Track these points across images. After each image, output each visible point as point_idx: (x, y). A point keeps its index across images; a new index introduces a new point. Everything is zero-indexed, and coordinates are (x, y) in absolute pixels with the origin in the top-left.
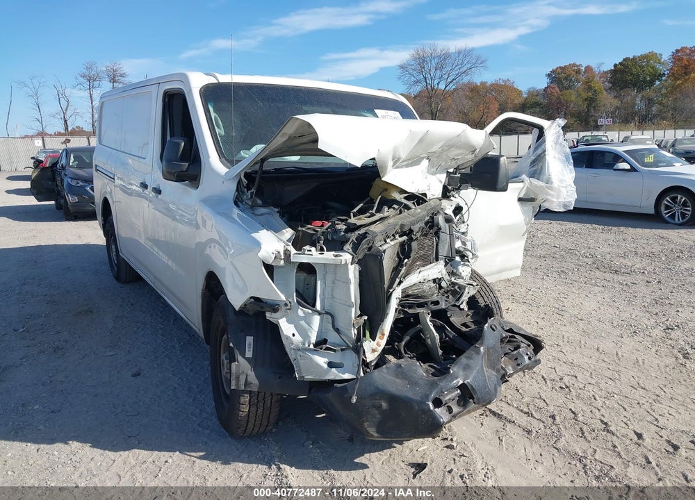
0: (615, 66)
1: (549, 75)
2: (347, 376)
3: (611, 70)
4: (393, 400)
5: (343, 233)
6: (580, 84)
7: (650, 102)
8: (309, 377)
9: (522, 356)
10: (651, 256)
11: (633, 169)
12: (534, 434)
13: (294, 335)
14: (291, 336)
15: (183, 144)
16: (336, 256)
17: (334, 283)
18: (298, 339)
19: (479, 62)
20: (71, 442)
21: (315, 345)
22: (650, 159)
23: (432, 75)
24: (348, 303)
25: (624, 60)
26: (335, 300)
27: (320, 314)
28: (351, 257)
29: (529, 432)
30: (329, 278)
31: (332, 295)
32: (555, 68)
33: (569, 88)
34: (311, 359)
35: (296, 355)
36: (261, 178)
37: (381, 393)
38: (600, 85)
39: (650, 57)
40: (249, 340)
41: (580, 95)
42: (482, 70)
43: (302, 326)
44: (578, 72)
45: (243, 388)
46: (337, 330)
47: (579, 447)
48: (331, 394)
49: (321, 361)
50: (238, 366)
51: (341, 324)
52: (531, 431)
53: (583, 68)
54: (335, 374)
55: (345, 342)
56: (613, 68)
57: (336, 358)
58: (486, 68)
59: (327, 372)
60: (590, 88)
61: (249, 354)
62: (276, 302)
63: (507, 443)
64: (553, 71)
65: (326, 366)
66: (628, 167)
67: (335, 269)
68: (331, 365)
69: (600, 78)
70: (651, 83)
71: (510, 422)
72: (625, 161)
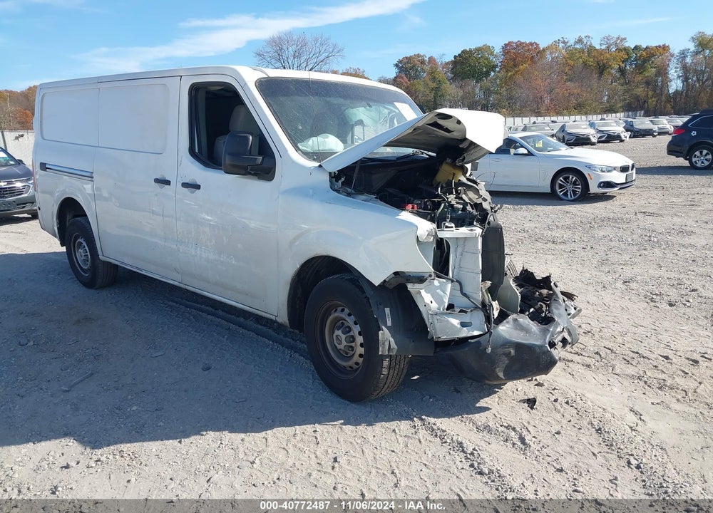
0: (455, 57)
1: (396, 65)
2: (476, 333)
3: (452, 61)
4: (519, 347)
5: (460, 212)
6: (425, 75)
7: (488, 92)
8: (444, 337)
9: (570, 308)
10: (569, 227)
11: (530, 154)
12: (593, 367)
13: (431, 302)
14: (430, 303)
15: (251, 138)
16: (472, 230)
17: (462, 255)
18: (434, 306)
19: (335, 50)
20: (204, 433)
21: (447, 310)
22: (539, 145)
23: (290, 63)
24: (475, 271)
25: (463, 52)
26: (462, 269)
27: (452, 281)
28: (481, 230)
29: (589, 366)
30: (460, 250)
31: (460, 264)
32: (401, 59)
33: (417, 77)
34: (448, 321)
35: (432, 318)
36: (361, 167)
37: (508, 344)
38: (443, 74)
39: (485, 49)
40: (387, 310)
41: (427, 84)
42: (340, 59)
43: (438, 294)
44: (423, 62)
45: (387, 353)
46: (465, 295)
47: (631, 370)
48: (467, 349)
49: (455, 322)
50: (383, 334)
51: (467, 290)
52: (590, 365)
53: (427, 59)
54: (465, 333)
55: (474, 303)
56: (453, 59)
57: (466, 318)
58: (343, 57)
59: (459, 331)
60: (434, 79)
61: (389, 323)
62: (421, 274)
63: (578, 376)
64: (400, 62)
65: (459, 326)
66: (526, 152)
67: (464, 242)
68: (463, 325)
69: (443, 68)
70: (487, 74)
71: (569, 361)
72: (522, 146)
